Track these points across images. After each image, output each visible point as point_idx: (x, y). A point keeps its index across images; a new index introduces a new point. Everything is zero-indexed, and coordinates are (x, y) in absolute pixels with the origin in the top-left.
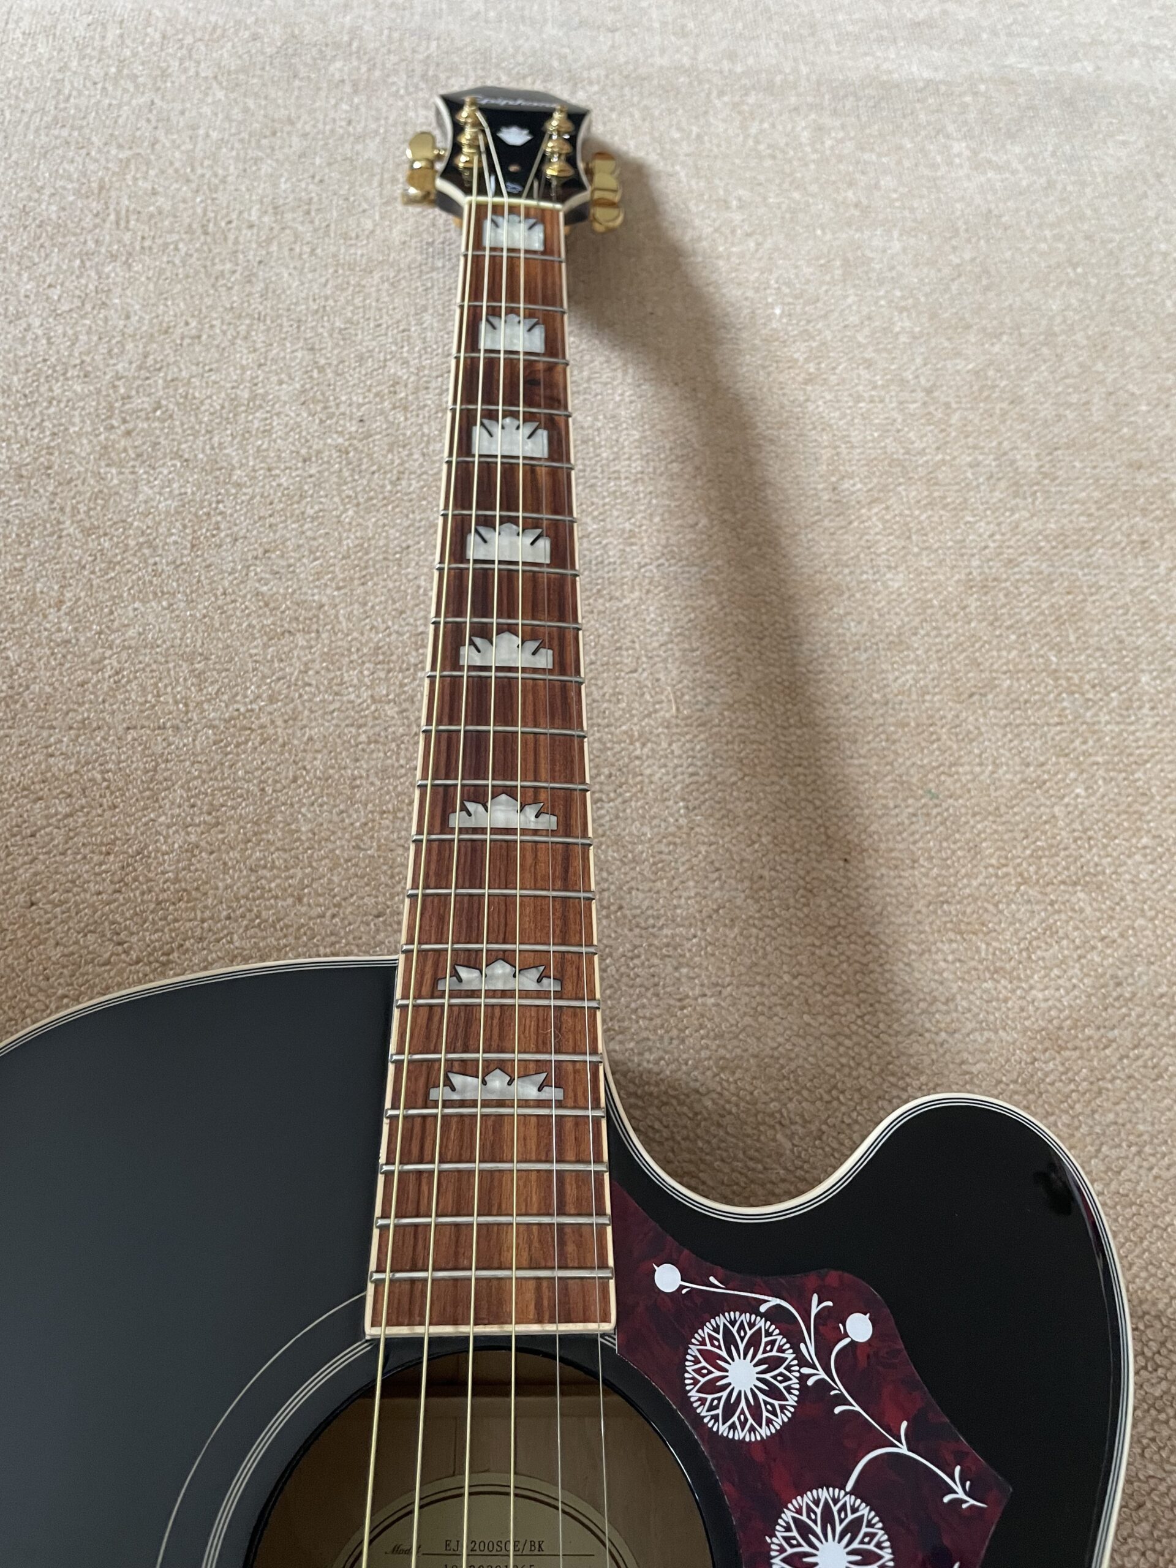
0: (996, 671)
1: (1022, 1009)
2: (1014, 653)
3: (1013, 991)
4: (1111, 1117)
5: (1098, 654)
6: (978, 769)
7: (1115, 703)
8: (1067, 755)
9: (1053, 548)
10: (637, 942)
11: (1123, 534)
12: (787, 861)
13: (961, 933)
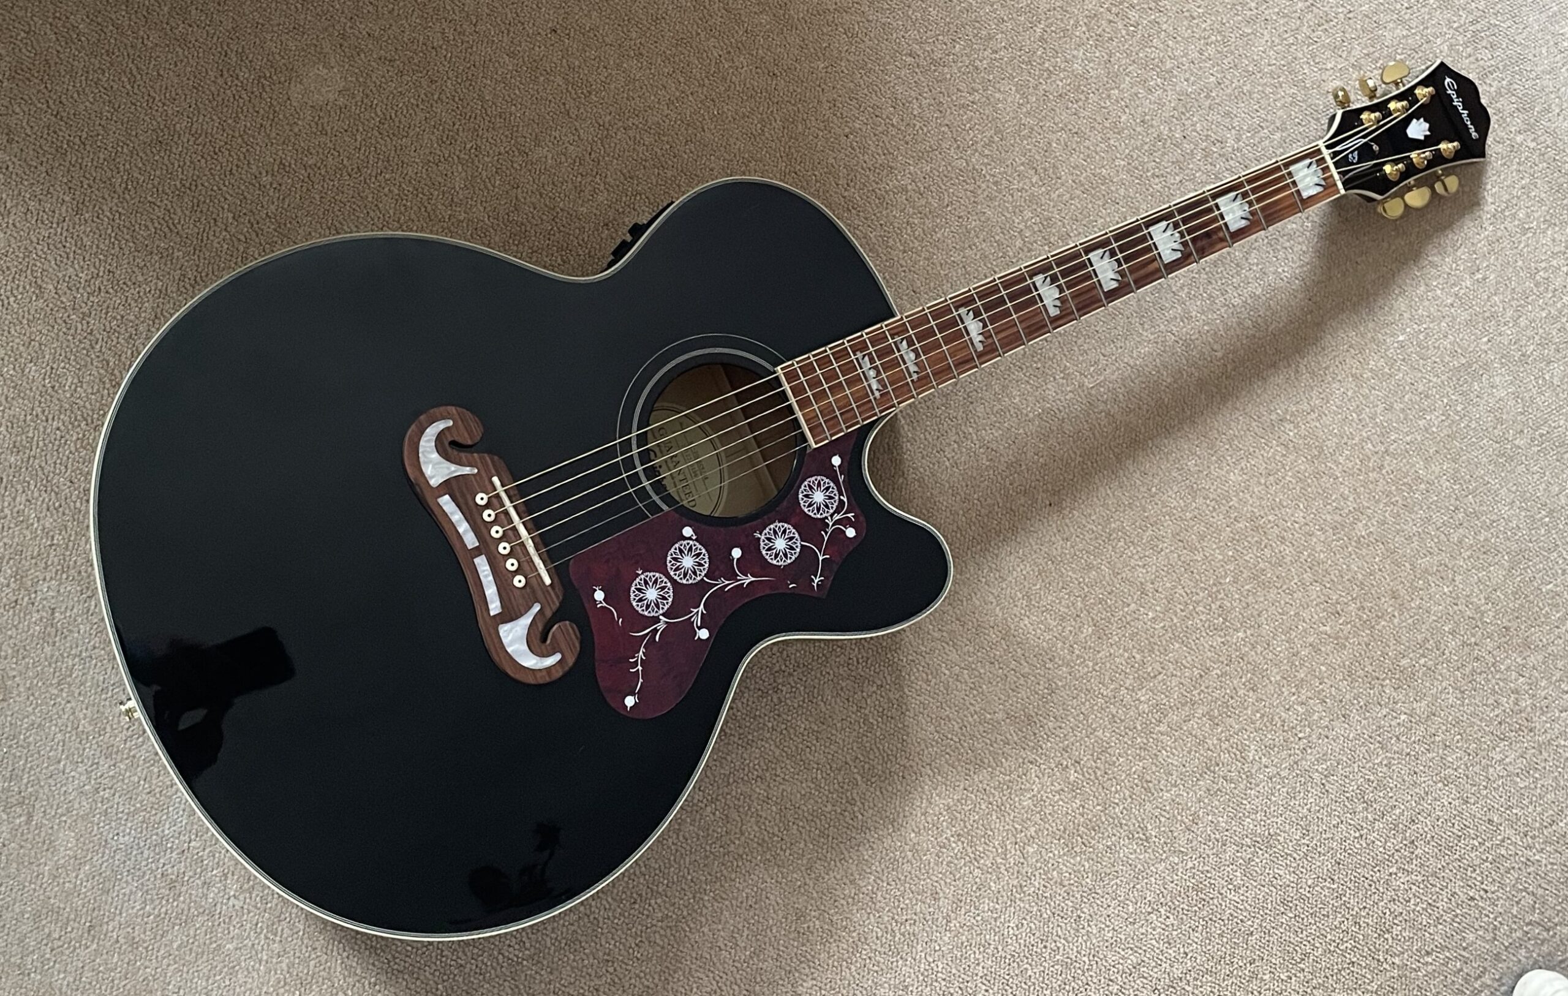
0: (1203, 550)
1: (1015, 615)
2: (1221, 557)
3: (1022, 608)
4: (982, 671)
5: (1244, 605)
6: (1136, 557)
7: (1216, 621)
8: (1169, 603)
9: (1306, 561)
10: (959, 418)
11: (1337, 600)
12: (1036, 475)
13: (1040, 574)
